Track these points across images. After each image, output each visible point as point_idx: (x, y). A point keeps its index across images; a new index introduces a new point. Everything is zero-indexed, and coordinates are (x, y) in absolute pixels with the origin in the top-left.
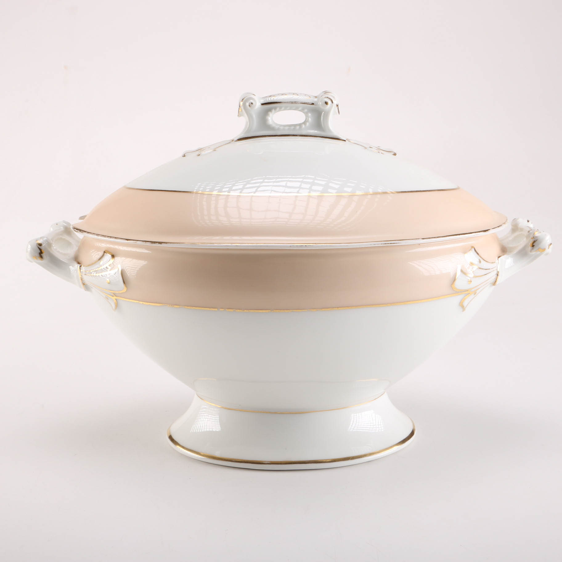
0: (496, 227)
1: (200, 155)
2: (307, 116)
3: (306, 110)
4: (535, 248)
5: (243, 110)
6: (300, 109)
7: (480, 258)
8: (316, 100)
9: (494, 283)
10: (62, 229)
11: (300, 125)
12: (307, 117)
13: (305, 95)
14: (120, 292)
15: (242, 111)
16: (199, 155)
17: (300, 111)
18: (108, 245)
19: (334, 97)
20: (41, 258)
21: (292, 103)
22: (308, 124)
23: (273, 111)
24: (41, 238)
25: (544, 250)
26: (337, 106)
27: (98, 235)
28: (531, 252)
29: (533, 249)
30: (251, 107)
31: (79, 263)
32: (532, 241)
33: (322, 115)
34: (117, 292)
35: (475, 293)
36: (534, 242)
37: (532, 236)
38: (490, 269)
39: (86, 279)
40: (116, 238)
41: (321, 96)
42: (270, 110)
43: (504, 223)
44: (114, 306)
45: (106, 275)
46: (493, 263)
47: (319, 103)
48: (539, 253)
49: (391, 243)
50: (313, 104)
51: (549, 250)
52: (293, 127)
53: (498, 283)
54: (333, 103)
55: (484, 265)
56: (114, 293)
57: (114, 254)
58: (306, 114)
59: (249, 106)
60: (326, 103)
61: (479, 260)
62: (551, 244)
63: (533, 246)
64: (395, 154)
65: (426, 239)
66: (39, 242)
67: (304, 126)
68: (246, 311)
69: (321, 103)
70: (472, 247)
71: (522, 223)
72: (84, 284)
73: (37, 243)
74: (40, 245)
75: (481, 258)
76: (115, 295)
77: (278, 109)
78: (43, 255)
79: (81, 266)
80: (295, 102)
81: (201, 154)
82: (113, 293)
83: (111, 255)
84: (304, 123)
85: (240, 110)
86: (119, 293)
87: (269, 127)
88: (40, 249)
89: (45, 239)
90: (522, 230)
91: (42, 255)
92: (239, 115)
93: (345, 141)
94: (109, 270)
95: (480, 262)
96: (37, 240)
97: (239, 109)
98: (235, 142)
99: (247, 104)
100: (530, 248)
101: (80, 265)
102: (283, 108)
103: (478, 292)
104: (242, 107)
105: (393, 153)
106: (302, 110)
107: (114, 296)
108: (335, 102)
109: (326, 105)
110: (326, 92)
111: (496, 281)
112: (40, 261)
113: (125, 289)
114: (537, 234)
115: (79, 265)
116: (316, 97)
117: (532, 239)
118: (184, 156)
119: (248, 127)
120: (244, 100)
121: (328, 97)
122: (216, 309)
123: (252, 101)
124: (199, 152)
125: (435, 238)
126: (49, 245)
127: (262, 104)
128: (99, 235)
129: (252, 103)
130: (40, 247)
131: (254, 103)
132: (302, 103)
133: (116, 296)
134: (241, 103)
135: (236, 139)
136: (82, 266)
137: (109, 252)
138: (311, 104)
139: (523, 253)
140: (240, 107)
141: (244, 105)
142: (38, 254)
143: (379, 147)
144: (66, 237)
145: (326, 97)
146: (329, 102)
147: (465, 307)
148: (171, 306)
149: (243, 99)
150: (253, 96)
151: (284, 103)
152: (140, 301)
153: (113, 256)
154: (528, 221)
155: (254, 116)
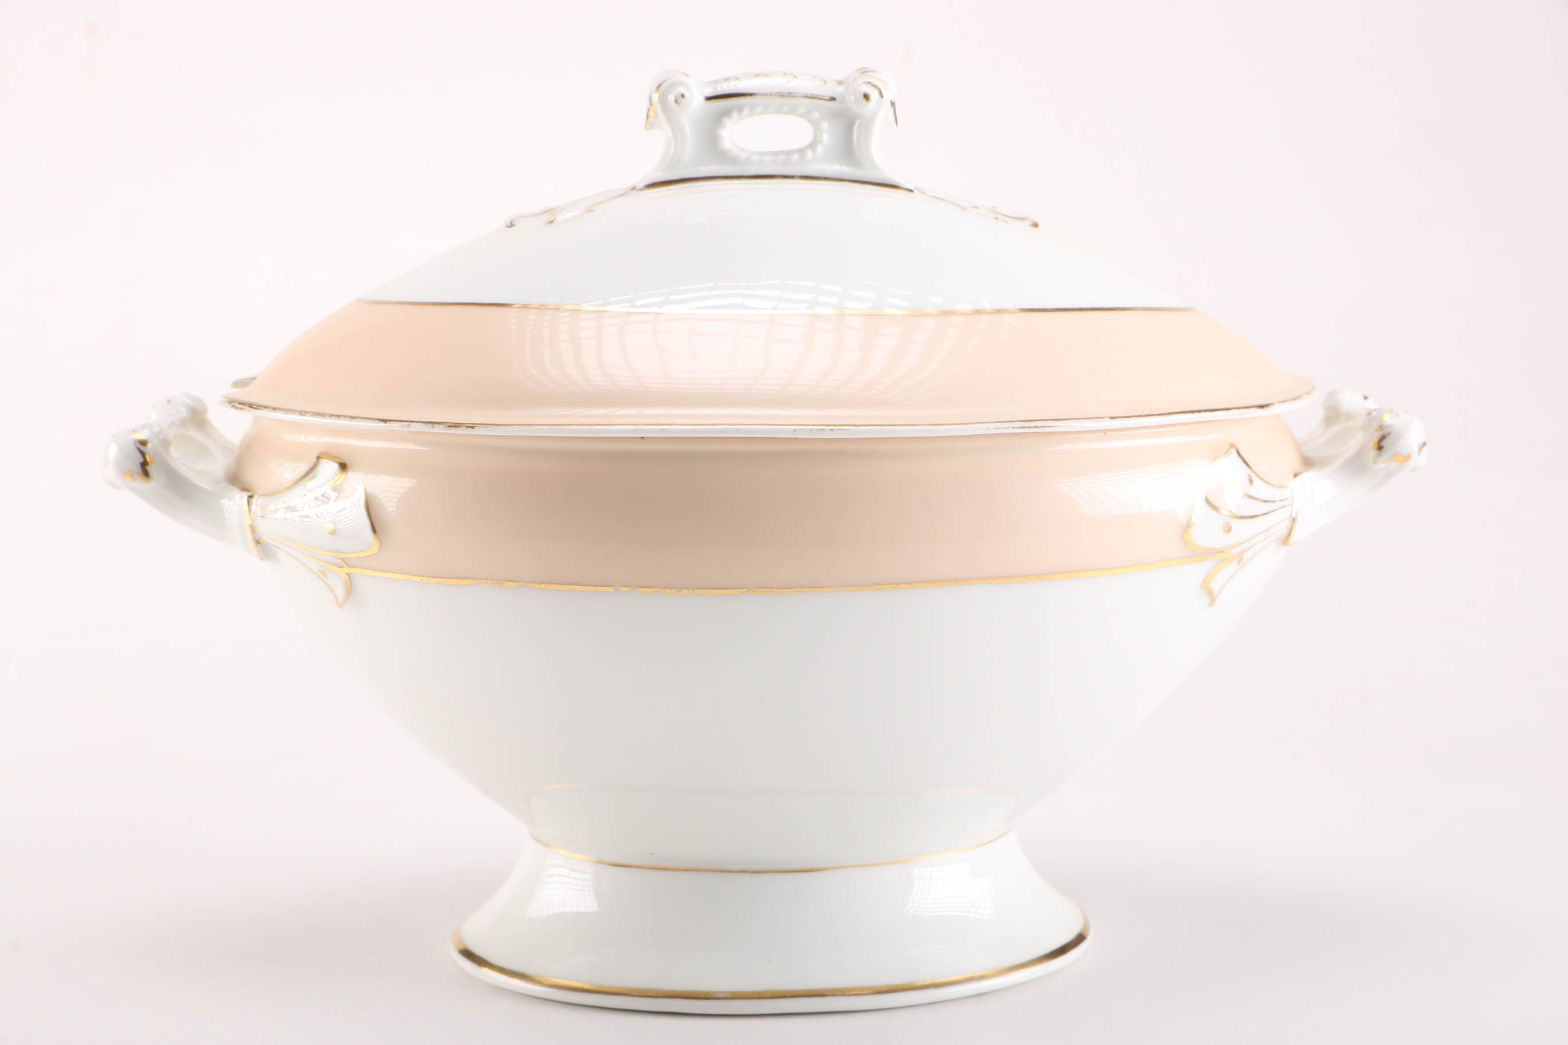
0: (1288, 400)
1: (555, 222)
2: (817, 129)
3: (816, 115)
4: (1386, 454)
5: (661, 114)
6: (801, 110)
7: (1250, 472)
8: (840, 89)
9: (1286, 540)
10: (183, 412)
11: (801, 151)
12: (818, 132)
13: (814, 77)
14: (362, 555)
15: (656, 113)
16: (552, 222)
17: (801, 116)
18: (328, 440)
19: (884, 83)
20: (144, 477)
21: (782, 95)
22: (820, 149)
23: (735, 115)
24: (144, 426)
25: (1407, 458)
26: (893, 104)
27: (302, 413)
28: (1375, 462)
29: (1379, 455)
30: (679, 104)
31: (244, 489)
32: (1377, 436)
33: (856, 124)
34: (354, 555)
35: (1240, 561)
36: (1383, 438)
37: (1375, 425)
38: (1274, 501)
39: (265, 529)
40: (352, 418)
41: (854, 80)
42: (727, 113)
43: (1308, 393)
44: (340, 592)
45: (322, 514)
46: (1281, 487)
47: (848, 98)
48: (1394, 465)
49: (1035, 427)
50: (833, 99)
51: (1419, 460)
52: (782, 157)
53: (1294, 539)
54: (882, 96)
55: (1260, 490)
56: (344, 560)
57: (345, 459)
58: (816, 124)
59: (676, 101)
60: (866, 97)
61: (1249, 476)
62: (1424, 444)
63: (1380, 448)
64: (1035, 225)
65: (1121, 419)
66: (142, 436)
67: (809, 154)
68: (685, 591)
69: (852, 97)
70: (1232, 446)
71: (1351, 401)
72: (258, 542)
73: (136, 440)
74: (143, 443)
75: (1254, 472)
76: (346, 563)
77: (746, 111)
78: (150, 468)
79: (250, 497)
80: (790, 95)
81: (554, 219)
82: (341, 559)
83: (339, 463)
84: (812, 146)
85: (651, 114)
86: (359, 558)
87: (724, 156)
88: (143, 454)
89: (156, 428)
90: (1349, 417)
91: (147, 468)
92: (650, 122)
93: (911, 191)
94: (331, 500)
95: (1251, 482)
96: (134, 431)
97: (649, 110)
98: (641, 192)
99: (671, 98)
100: (1372, 453)
101: (250, 494)
102: (759, 110)
103: (1246, 556)
104: (657, 106)
105: (1029, 223)
106: (806, 115)
107: (343, 567)
108: (888, 96)
109: (867, 102)
110: (864, 71)
111: (1289, 535)
112: (141, 484)
113: (376, 547)
114: (1387, 419)
115: (245, 495)
116: (840, 83)
117: (1377, 430)
118: (511, 225)
119: (672, 153)
120: (662, 89)
121: (869, 83)
122: (611, 589)
123: (682, 90)
124: (550, 216)
125: (1141, 416)
126: (166, 444)
127: (709, 99)
128: (307, 412)
129: (683, 96)
130: (142, 448)
131: (686, 94)
132: (807, 97)
133: (349, 566)
134: (656, 97)
135: (642, 185)
136: (256, 496)
137: (332, 457)
138: (829, 100)
139: (1356, 465)
140: (651, 104)
141: (663, 100)
142: (140, 465)
143: (995, 207)
144: (193, 433)
145: (865, 83)
146: (874, 95)
147: (1215, 593)
148: (497, 583)
149: (659, 86)
150: (683, 78)
151: (763, 95)
152: (414, 576)
153: (343, 466)
154: (1366, 398)
155: (687, 128)
